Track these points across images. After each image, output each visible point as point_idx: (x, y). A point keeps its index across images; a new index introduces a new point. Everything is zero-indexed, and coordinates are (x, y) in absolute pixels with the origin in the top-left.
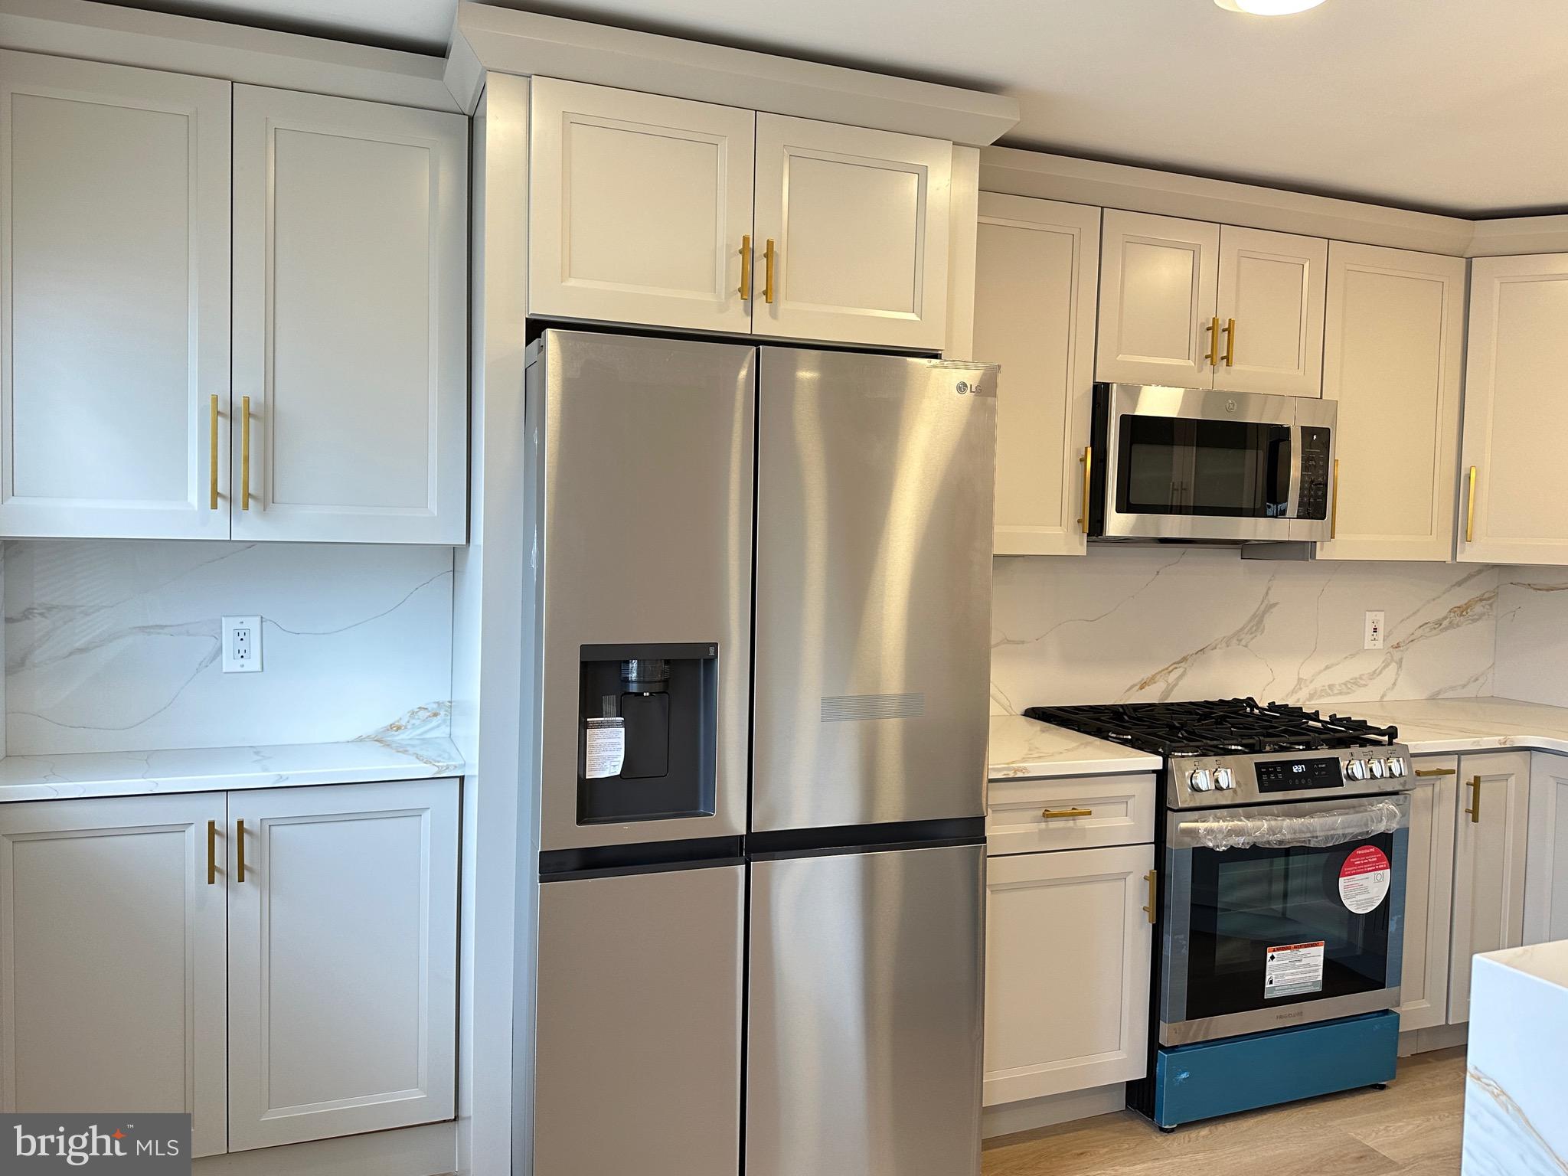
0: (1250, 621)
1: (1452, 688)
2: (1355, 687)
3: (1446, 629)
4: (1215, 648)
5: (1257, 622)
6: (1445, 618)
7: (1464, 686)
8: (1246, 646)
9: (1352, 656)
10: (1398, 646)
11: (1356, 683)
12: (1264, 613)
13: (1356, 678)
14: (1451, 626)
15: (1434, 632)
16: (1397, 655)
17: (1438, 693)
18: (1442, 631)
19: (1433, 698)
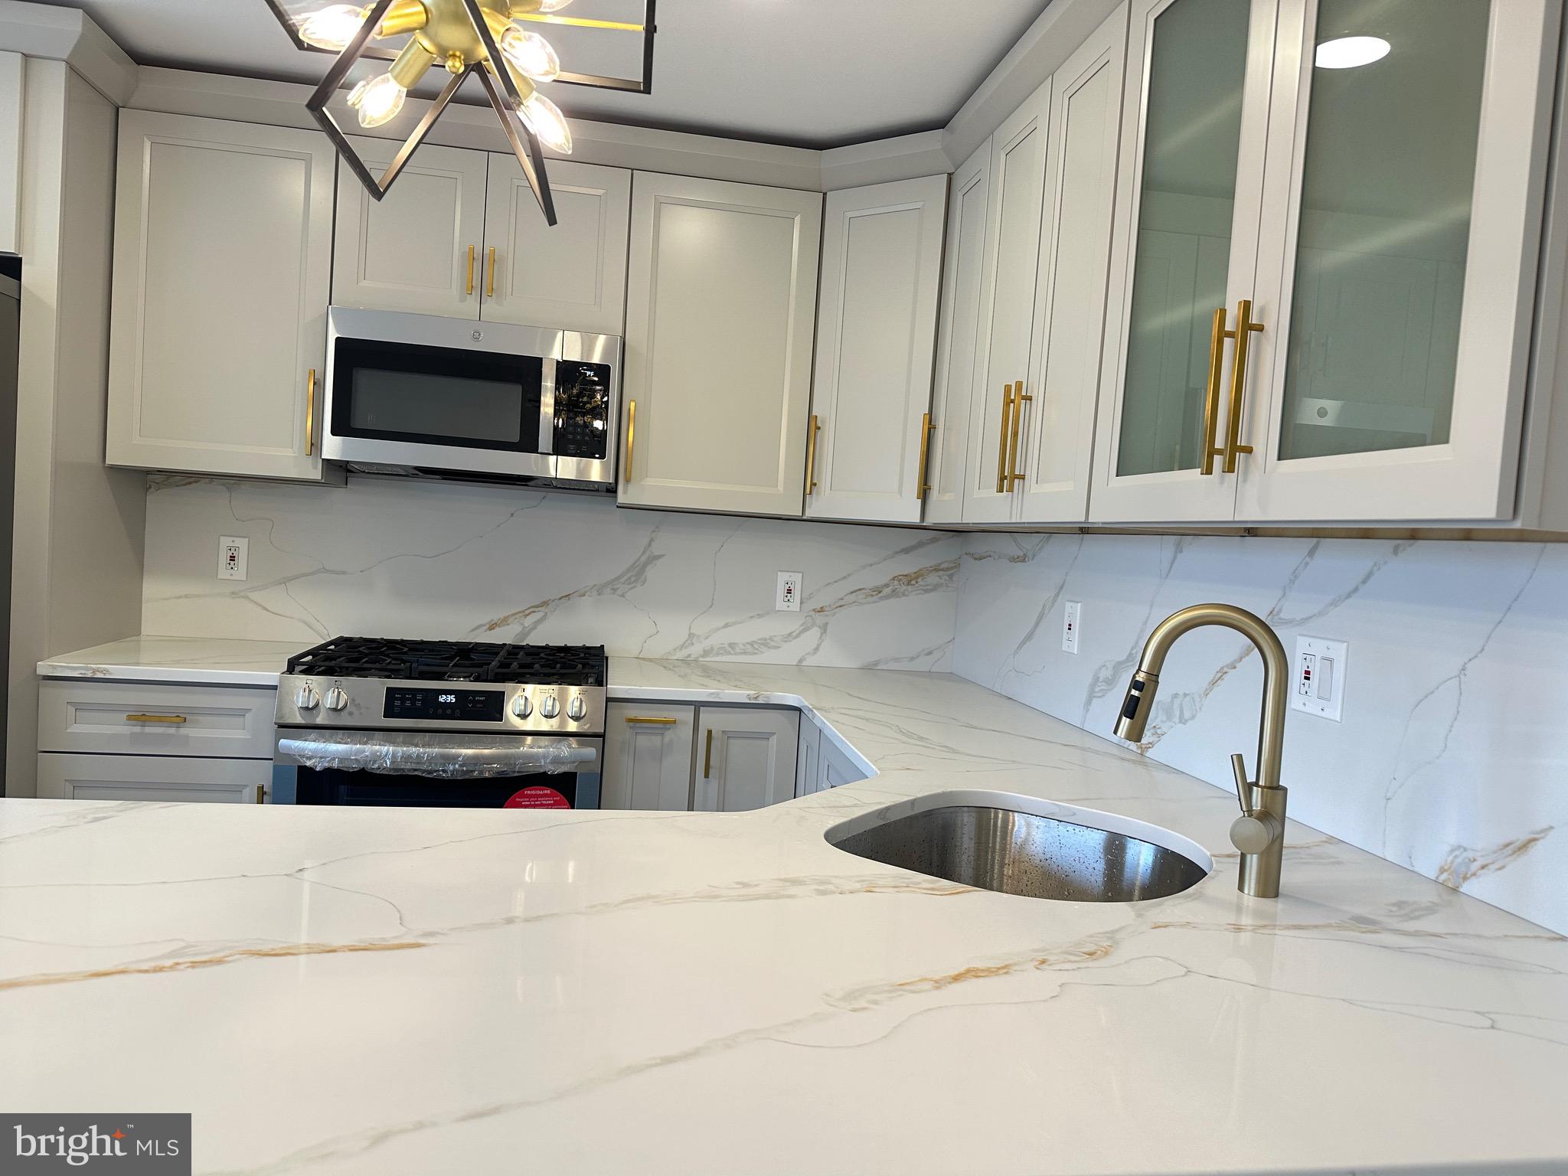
0: (628, 571)
1: (896, 660)
2: (763, 649)
3: (887, 597)
4: (584, 595)
5: (637, 573)
6: (887, 586)
7: (912, 659)
8: (623, 596)
9: (760, 616)
10: (822, 610)
11: (766, 643)
12: (645, 565)
13: (765, 640)
14: (894, 593)
15: (870, 599)
16: (820, 619)
17: (876, 663)
18: (882, 598)
19: (869, 668)
